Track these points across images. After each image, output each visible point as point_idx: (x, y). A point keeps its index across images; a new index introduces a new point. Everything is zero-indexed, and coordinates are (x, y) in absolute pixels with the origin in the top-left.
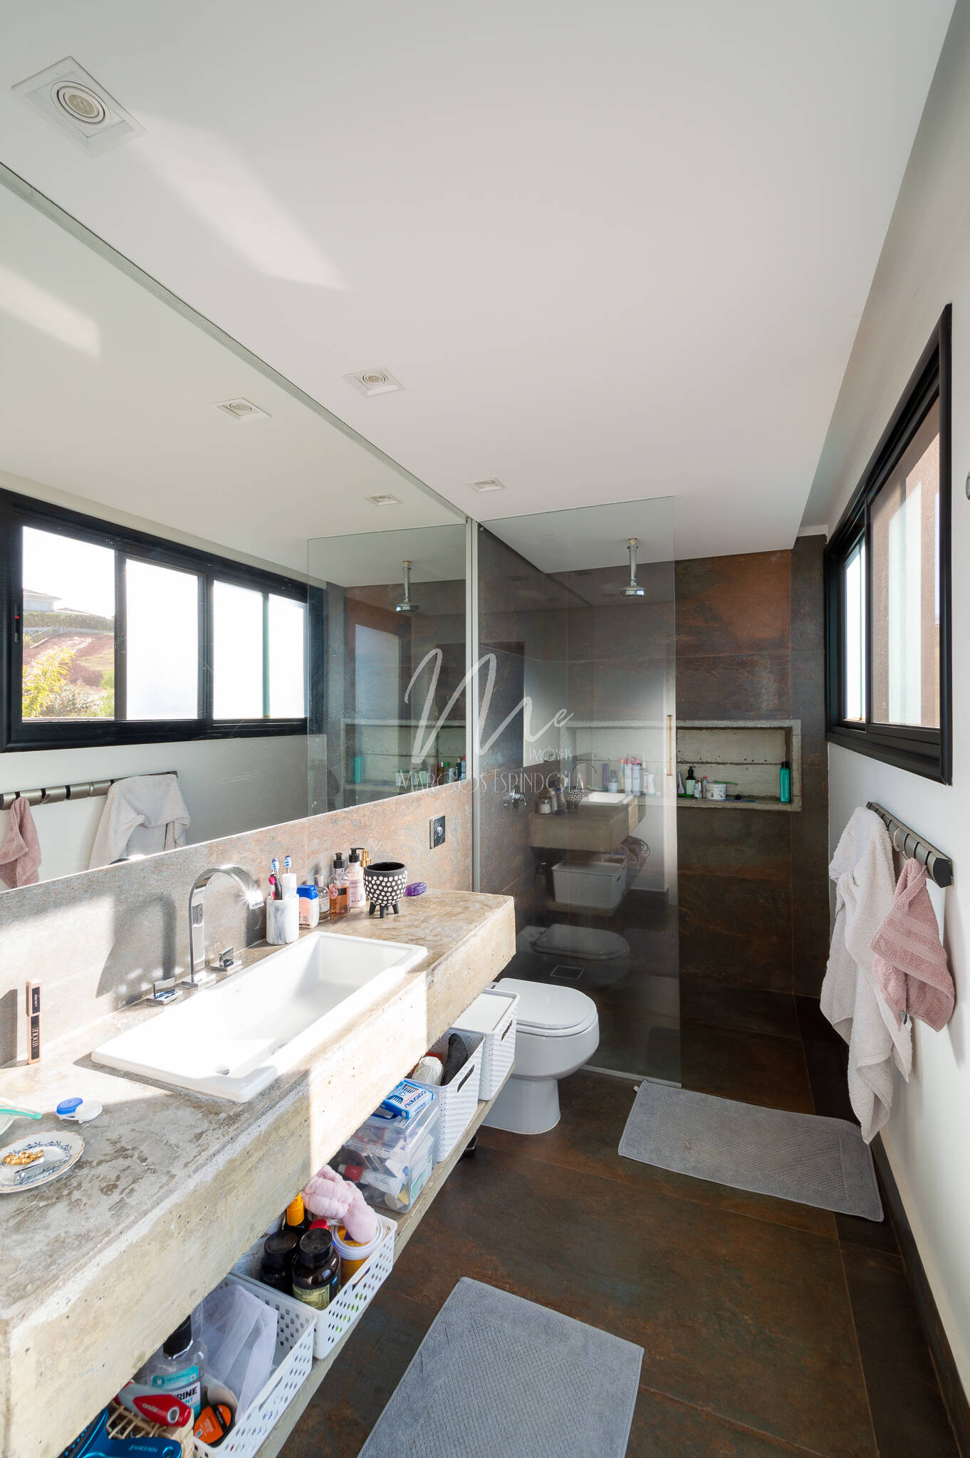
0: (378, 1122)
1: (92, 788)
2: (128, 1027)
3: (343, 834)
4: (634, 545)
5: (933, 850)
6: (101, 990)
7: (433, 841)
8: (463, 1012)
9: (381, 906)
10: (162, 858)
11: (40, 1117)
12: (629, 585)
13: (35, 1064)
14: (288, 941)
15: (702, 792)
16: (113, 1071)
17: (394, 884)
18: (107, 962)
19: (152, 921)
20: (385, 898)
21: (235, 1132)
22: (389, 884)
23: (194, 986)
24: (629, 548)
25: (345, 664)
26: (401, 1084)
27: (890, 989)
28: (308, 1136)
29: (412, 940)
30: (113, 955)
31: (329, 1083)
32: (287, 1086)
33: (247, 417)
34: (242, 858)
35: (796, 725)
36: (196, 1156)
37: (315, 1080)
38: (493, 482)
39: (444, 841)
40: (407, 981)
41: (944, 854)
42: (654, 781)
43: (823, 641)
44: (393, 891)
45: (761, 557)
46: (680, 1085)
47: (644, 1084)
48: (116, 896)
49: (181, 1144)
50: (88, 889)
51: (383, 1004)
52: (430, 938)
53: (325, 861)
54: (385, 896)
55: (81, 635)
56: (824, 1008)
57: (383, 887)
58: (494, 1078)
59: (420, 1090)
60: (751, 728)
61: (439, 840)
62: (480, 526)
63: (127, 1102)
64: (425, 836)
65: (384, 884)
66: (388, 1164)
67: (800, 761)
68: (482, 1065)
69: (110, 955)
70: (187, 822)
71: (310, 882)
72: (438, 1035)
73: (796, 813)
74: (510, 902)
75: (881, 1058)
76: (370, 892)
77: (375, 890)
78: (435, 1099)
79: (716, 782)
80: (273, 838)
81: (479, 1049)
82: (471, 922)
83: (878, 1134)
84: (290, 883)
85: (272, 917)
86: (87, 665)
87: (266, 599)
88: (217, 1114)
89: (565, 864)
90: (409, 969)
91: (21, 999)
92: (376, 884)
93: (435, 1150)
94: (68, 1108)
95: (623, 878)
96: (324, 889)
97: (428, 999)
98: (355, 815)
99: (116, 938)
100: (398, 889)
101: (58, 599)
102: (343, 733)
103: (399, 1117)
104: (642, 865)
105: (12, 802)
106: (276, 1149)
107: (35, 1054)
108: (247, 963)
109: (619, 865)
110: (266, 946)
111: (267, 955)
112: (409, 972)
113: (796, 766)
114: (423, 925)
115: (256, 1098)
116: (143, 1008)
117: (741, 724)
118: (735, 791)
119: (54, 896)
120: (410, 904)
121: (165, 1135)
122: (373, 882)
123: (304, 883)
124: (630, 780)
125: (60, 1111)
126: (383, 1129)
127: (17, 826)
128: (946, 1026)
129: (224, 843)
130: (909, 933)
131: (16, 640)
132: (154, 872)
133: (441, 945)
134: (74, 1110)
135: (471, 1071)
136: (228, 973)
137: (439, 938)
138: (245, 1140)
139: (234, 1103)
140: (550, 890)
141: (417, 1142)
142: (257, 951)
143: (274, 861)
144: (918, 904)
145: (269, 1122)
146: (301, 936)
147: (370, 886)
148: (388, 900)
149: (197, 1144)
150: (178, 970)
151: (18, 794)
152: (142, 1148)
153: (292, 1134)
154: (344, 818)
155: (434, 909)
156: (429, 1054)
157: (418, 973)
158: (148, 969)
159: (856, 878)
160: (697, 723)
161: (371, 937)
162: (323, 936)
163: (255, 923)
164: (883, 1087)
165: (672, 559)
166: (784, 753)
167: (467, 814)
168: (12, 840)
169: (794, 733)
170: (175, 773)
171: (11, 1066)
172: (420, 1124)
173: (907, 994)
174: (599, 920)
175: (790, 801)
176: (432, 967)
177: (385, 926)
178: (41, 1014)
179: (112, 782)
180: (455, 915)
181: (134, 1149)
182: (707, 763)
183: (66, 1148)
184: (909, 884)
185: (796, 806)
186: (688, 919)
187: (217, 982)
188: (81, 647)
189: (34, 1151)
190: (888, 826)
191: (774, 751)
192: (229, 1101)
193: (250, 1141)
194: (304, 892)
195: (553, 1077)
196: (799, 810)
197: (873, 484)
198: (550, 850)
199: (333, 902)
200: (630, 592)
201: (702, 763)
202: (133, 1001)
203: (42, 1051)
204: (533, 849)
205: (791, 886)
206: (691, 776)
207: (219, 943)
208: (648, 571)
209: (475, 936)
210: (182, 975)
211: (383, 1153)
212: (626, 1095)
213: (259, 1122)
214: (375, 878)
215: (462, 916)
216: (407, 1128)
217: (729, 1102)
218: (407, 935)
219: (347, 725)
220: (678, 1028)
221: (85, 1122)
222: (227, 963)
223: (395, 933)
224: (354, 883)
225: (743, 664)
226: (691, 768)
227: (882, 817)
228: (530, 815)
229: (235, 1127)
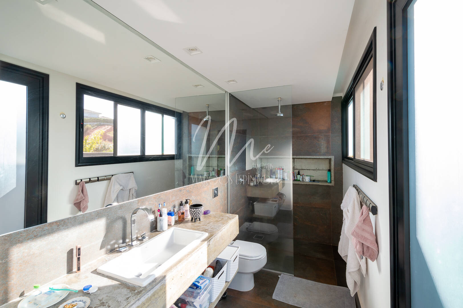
0: (191, 290)
1: (106, 178)
2: (109, 260)
3: (183, 195)
4: (280, 100)
5: (371, 202)
6: (102, 247)
7: (214, 196)
8: (220, 253)
9: (195, 218)
10: (122, 205)
11: (77, 291)
12: (278, 112)
13: (78, 273)
14: (164, 230)
15: (302, 179)
16: (103, 275)
17: (199, 211)
18: (103, 239)
19: (119, 225)
20: (196, 216)
21: (139, 297)
22: (197, 211)
23: (132, 245)
24: (278, 101)
25: (188, 137)
26: (199, 277)
27: (357, 248)
28: (165, 297)
29: (204, 230)
30: (106, 236)
31: (173, 279)
32: (158, 281)
33: (153, 61)
34: (149, 204)
35: (333, 158)
36: (126, 305)
37: (167, 278)
38: (233, 81)
39: (217, 196)
40: (201, 244)
41: (375, 204)
42: (287, 175)
43: (341, 130)
44: (199, 213)
45: (321, 103)
46: (293, 275)
47: (282, 275)
48: (107, 217)
49: (122, 301)
50: (98, 215)
51: (192, 253)
52: (210, 229)
53: (177, 203)
54: (196, 215)
55: (108, 125)
56: (339, 251)
57: (195, 212)
58: (231, 275)
59: (205, 279)
60: (318, 159)
61: (215, 195)
62: (230, 94)
63: (106, 286)
64: (211, 194)
65: (195, 211)
66: (194, 304)
67: (334, 169)
68: (227, 270)
69: (104, 236)
70: (136, 188)
71: (172, 211)
72: (211, 261)
73: (333, 186)
74: (237, 217)
75: (356, 269)
76: (191, 214)
77: (193, 213)
78: (210, 283)
79: (307, 176)
80: (160, 197)
81: (226, 265)
82: (223, 224)
83: (357, 293)
84: (165, 211)
85: (159, 223)
86: (109, 135)
87: (163, 116)
88: (134, 291)
89: (258, 202)
90: (202, 240)
91: (75, 251)
92: (193, 211)
93: (210, 299)
94: (86, 289)
95: (277, 207)
96: (176, 213)
97: (208, 250)
98: (187, 188)
99: (107, 231)
100: (200, 213)
101: (101, 114)
102: (187, 159)
103: (198, 288)
104: (283, 202)
105: (79, 183)
106: (154, 302)
107: (79, 269)
108: (150, 238)
109: (276, 202)
110: (157, 232)
111: (157, 235)
112: (201, 241)
113: (332, 171)
114: (208, 225)
115: (148, 285)
116: (115, 253)
117: (315, 157)
118: (313, 179)
119: (86, 218)
120: (205, 217)
121: (117, 298)
122: (192, 211)
123: (170, 211)
124: (279, 174)
125: (84, 289)
126: (193, 292)
127: (81, 191)
128: (376, 260)
129: (143, 199)
130: (363, 230)
131: (81, 131)
132: (119, 209)
133: (213, 232)
134: (89, 289)
135: (223, 272)
136: (144, 241)
137: (212, 229)
138: (143, 299)
139: (140, 287)
140: (253, 211)
141: (204, 296)
142: (154, 234)
143: (159, 204)
144: (366, 220)
145: (152, 293)
146: (168, 228)
147: (191, 212)
148: (197, 217)
149: (127, 301)
150: (127, 240)
151: (81, 180)
152: (109, 302)
153: (160, 297)
154: (184, 189)
155: (212, 219)
156: (209, 266)
157: (204, 242)
158: (117, 240)
159: (349, 210)
160: (301, 157)
161: (191, 229)
162: (175, 229)
163: (153, 225)
164: (357, 279)
165: (291, 104)
166: (329, 167)
167: (225, 186)
168: (79, 195)
169: (332, 160)
170: (133, 172)
171: (71, 273)
172: (205, 290)
173: (363, 250)
174: (269, 221)
175: (331, 182)
176: (209, 239)
177: (195, 225)
178: (81, 256)
179: (112, 176)
180: (219, 221)
181: (106, 303)
182: (304, 169)
183: (85, 303)
184: (364, 214)
185: (333, 184)
186: (298, 220)
187: (140, 244)
188: (108, 129)
189: (74, 303)
190: (359, 193)
191: (325, 166)
192: (139, 286)
193: (144, 300)
194: (169, 214)
195: (252, 273)
196: (334, 185)
197: (356, 81)
198: (253, 197)
199: (179, 217)
200: (278, 115)
201: (302, 169)
202: (112, 251)
203: (81, 268)
204: (248, 197)
205: (331, 210)
206: (299, 174)
207: (141, 231)
208: (284, 108)
209: (224, 228)
210: (129, 242)
211: (192, 300)
212: (276, 278)
213: (148, 293)
214: (193, 209)
215: (221, 222)
216: (201, 292)
217: (309, 281)
218: (202, 228)
219: (189, 157)
220: (293, 256)
221: (92, 293)
222: (144, 238)
223: (198, 227)
224: (187, 211)
225: (315, 138)
226: (299, 171)
227: (357, 190)
228: (247, 186)
229: (139, 295)
